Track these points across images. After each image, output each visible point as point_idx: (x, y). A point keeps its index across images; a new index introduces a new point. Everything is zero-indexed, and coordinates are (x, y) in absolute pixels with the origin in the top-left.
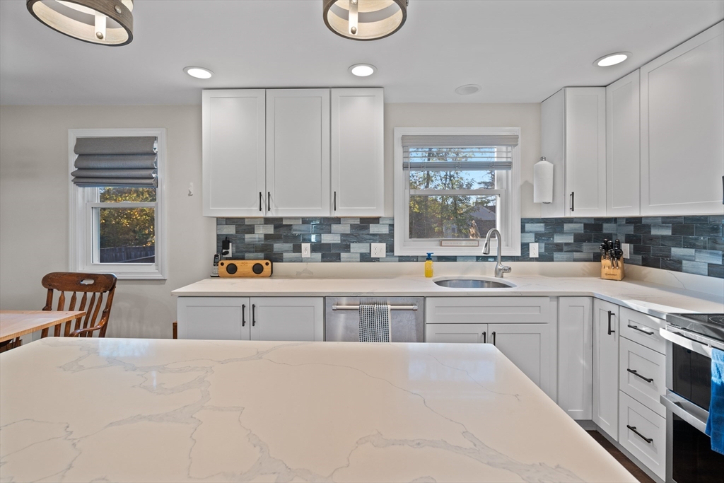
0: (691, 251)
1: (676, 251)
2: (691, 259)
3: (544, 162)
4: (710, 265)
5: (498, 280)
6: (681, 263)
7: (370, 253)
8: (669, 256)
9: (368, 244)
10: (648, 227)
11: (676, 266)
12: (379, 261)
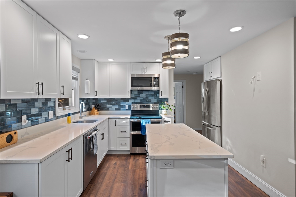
0: (111, 106)
1: (108, 106)
2: (111, 107)
3: (88, 80)
4: (115, 108)
5: (81, 120)
6: (109, 108)
7: (49, 117)
8: (106, 107)
9: (48, 112)
10: (100, 100)
11: (108, 109)
12: (51, 121)
